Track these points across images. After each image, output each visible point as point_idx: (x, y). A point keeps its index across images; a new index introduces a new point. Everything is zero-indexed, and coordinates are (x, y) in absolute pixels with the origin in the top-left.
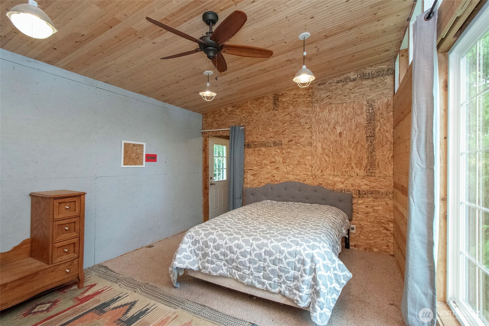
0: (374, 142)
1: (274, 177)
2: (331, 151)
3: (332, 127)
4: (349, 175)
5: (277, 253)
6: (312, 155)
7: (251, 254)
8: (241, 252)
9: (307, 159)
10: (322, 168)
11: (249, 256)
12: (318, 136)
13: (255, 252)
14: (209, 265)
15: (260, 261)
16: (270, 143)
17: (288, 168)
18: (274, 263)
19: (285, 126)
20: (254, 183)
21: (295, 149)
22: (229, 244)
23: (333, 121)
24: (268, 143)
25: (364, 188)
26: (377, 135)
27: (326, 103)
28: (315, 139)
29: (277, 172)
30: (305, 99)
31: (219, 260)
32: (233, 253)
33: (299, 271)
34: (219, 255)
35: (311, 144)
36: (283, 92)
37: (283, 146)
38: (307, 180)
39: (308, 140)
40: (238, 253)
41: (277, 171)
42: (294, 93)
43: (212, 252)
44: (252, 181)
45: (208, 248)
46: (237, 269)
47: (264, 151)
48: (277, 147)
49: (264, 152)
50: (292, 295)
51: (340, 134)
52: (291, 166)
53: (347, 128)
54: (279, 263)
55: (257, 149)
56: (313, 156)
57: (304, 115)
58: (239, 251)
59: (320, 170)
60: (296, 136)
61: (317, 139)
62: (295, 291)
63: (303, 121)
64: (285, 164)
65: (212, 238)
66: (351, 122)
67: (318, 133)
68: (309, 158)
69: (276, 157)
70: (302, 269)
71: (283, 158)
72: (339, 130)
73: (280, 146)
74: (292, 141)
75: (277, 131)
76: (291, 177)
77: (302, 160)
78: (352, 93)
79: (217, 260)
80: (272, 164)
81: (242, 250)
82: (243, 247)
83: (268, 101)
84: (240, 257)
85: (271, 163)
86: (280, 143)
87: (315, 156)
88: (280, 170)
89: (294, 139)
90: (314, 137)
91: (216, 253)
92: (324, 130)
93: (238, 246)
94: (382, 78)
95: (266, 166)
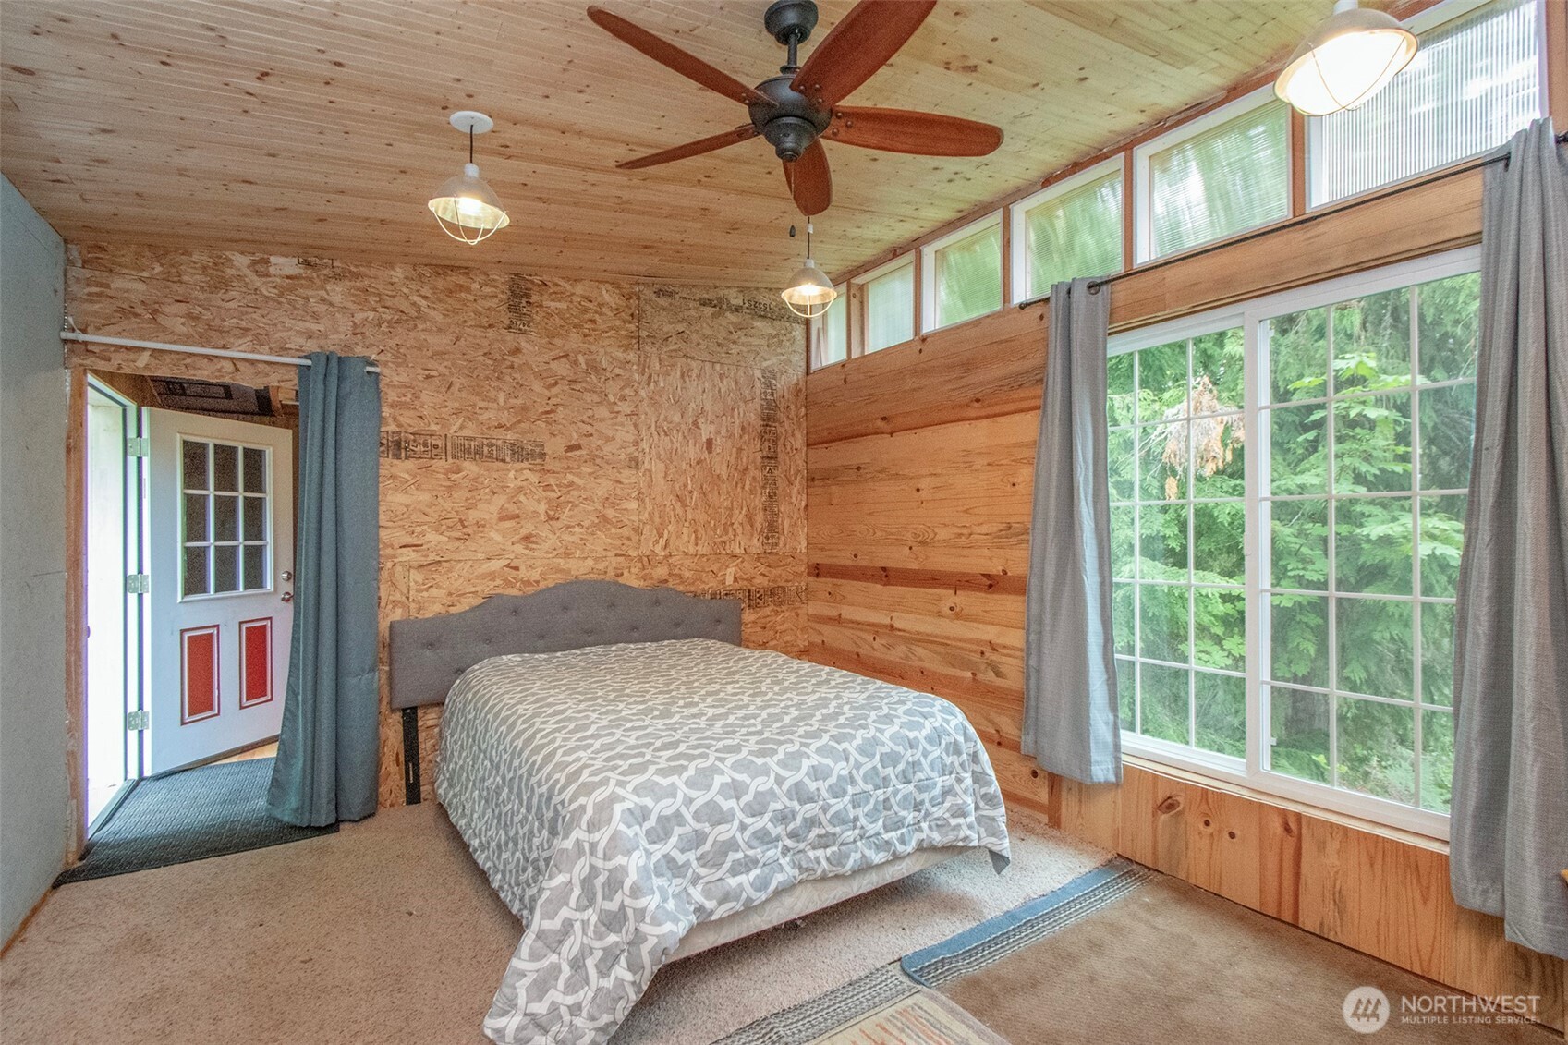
0: (776, 473)
1: (517, 569)
2: (690, 488)
3: (691, 421)
4: (729, 552)
5: (906, 750)
6: (640, 498)
7: (852, 781)
8: (830, 786)
9: (626, 509)
10: (666, 536)
11: (850, 790)
12: (656, 441)
13: (862, 771)
14: (742, 879)
15: (876, 788)
16: (499, 449)
17: (566, 537)
18: (905, 778)
19: (556, 396)
20: (433, 600)
21: (590, 474)
22: (792, 778)
23: (693, 405)
24: (492, 445)
25: (760, 581)
26: (781, 456)
27: (675, 351)
28: (647, 450)
29: (527, 552)
30: (618, 323)
31: (770, 846)
32: (811, 800)
33: (951, 773)
34: (770, 826)
35: (635, 463)
36: (545, 278)
37: (550, 464)
38: (626, 572)
39: (629, 450)
40: (825, 794)
41: (527, 548)
42: (587, 294)
43: (743, 827)
44: (419, 591)
45: (726, 822)
46: (824, 841)
47: (471, 476)
48: (525, 464)
49: (474, 480)
50: (950, 833)
51: (709, 443)
52: (577, 529)
53: (723, 432)
54: (914, 772)
55: (440, 464)
56: (643, 501)
57: (617, 371)
58: (823, 786)
59: (662, 542)
60: (591, 435)
61: (654, 452)
62: (953, 822)
63: (613, 389)
64: (557, 524)
65: (727, 784)
66: (732, 417)
67: (656, 437)
68: (633, 505)
69: (522, 498)
70: (957, 764)
71: (549, 501)
72: (706, 431)
73: (538, 461)
74: (578, 447)
75: (524, 408)
76: (579, 568)
77: (610, 513)
78: (734, 342)
79: (765, 847)
80: (508, 524)
81: (833, 779)
82: (832, 770)
83: (487, 290)
84: (832, 801)
85: (502, 519)
86: (537, 450)
87: (647, 500)
88: (536, 543)
89: (584, 441)
90: (645, 445)
91: (760, 825)
92: (671, 426)
93: (817, 773)
94: (788, 324)
95: (481, 529)
